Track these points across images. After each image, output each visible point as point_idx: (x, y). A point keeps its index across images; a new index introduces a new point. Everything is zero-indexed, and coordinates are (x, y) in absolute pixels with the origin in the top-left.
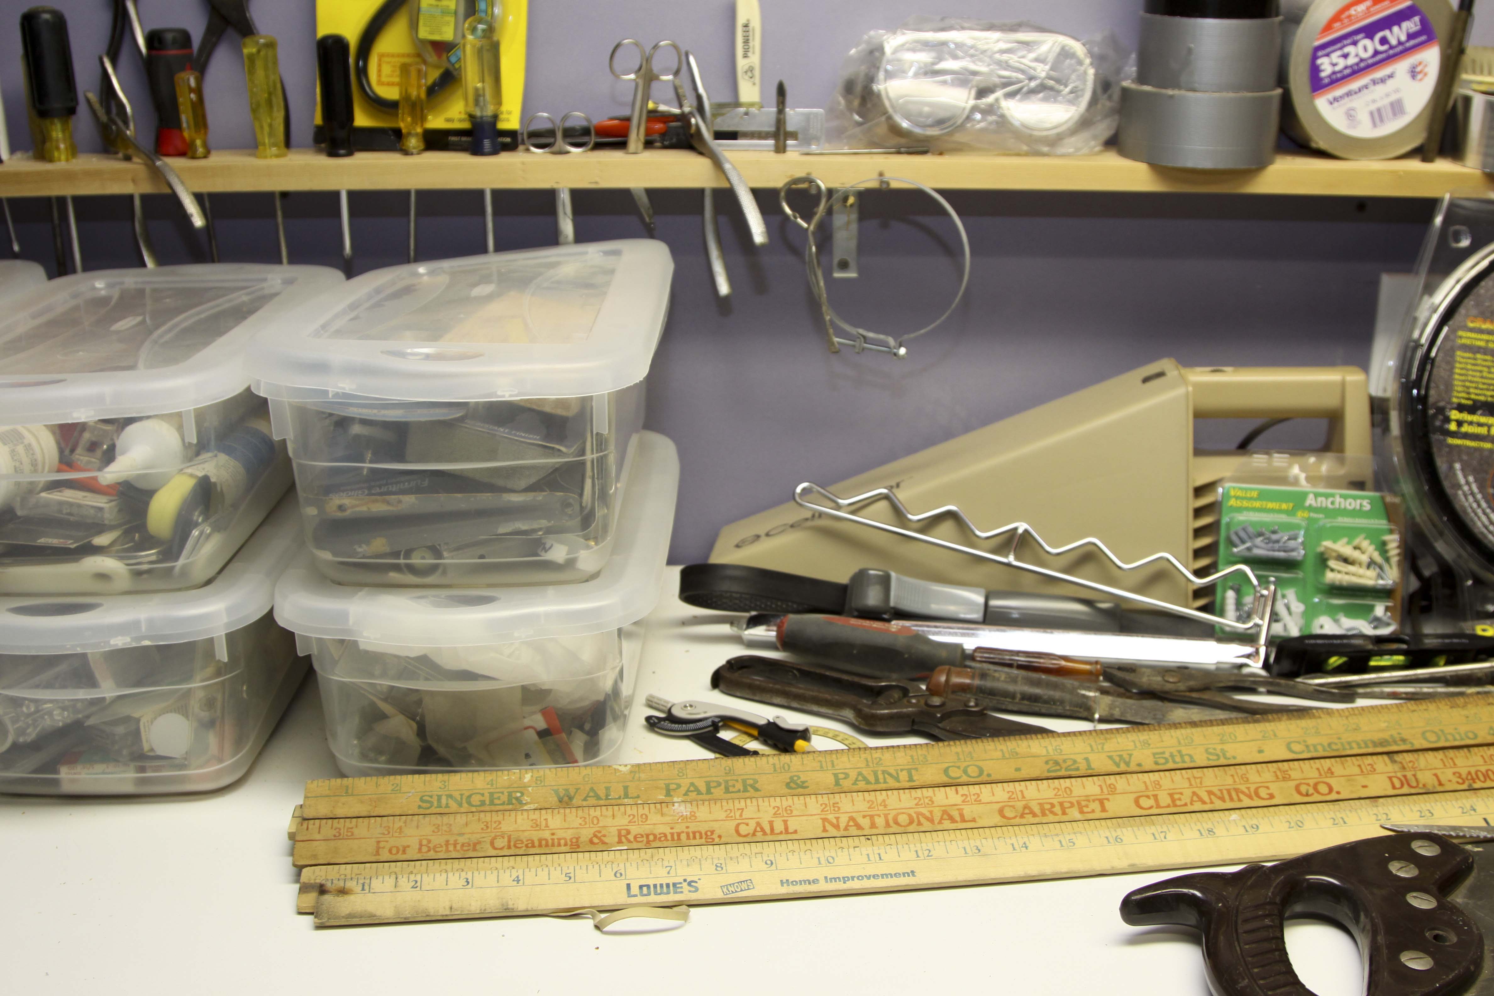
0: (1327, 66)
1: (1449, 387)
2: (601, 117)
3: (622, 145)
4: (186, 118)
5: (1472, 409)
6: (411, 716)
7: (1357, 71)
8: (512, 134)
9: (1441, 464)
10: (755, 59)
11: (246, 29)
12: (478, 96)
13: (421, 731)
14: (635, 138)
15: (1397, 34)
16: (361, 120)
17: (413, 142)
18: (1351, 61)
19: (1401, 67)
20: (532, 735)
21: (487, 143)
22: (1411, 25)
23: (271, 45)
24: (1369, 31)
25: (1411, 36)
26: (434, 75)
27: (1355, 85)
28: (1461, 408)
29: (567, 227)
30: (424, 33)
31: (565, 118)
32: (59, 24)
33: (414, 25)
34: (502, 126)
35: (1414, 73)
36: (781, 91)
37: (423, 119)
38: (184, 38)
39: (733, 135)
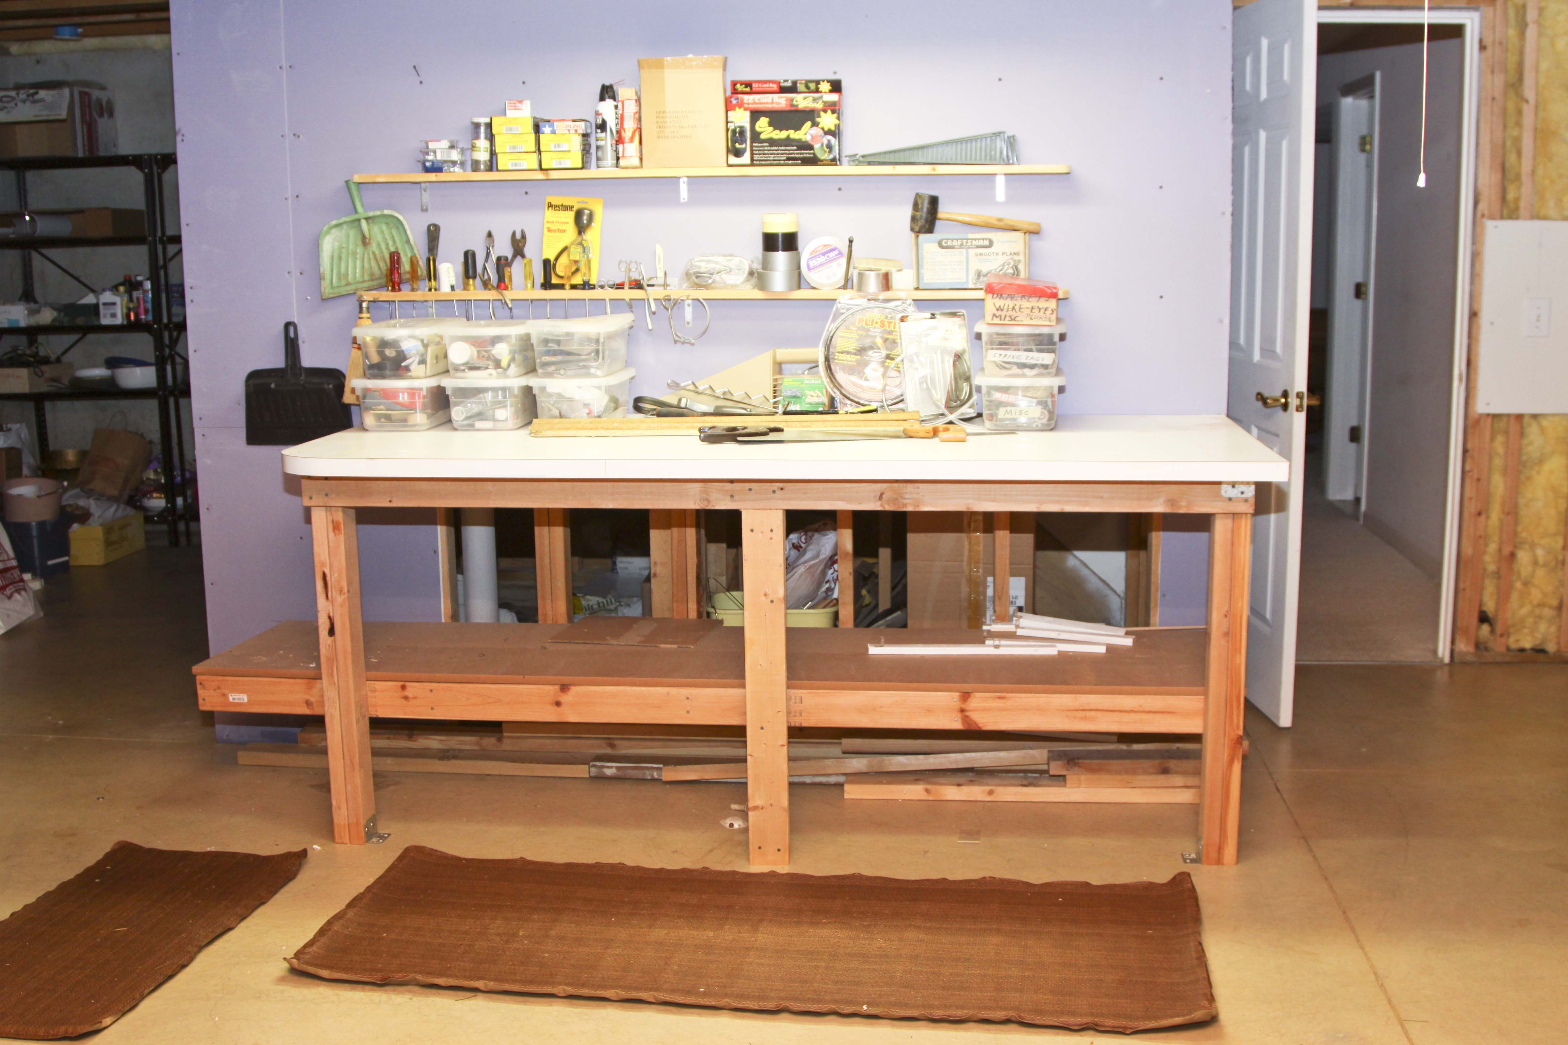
0: (811, 264)
1: (835, 347)
2: (618, 281)
3: (623, 288)
4: (507, 280)
5: (842, 353)
6: (557, 408)
7: (821, 265)
8: (594, 285)
9: (833, 367)
10: (661, 265)
11: (523, 256)
12: (585, 274)
13: (560, 413)
14: (626, 286)
15: (832, 255)
16: (554, 280)
17: (567, 287)
18: (819, 262)
19: (834, 264)
20: (585, 415)
21: (587, 287)
22: (836, 252)
23: (531, 261)
24: (824, 254)
25: (836, 255)
26: (574, 268)
27: (821, 269)
28: (839, 352)
29: (609, 310)
30: (572, 258)
31: (608, 281)
32: (474, 254)
33: (569, 256)
34: (591, 283)
35: (839, 265)
36: (665, 274)
37: (570, 280)
38: (507, 258)
39: (653, 285)
